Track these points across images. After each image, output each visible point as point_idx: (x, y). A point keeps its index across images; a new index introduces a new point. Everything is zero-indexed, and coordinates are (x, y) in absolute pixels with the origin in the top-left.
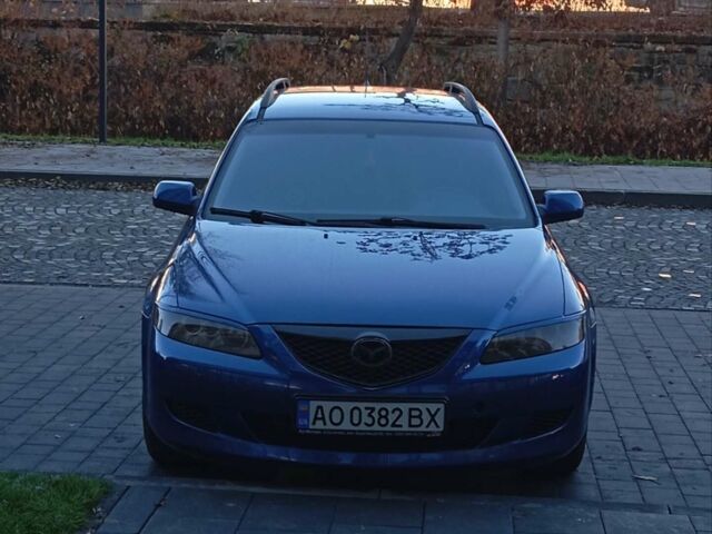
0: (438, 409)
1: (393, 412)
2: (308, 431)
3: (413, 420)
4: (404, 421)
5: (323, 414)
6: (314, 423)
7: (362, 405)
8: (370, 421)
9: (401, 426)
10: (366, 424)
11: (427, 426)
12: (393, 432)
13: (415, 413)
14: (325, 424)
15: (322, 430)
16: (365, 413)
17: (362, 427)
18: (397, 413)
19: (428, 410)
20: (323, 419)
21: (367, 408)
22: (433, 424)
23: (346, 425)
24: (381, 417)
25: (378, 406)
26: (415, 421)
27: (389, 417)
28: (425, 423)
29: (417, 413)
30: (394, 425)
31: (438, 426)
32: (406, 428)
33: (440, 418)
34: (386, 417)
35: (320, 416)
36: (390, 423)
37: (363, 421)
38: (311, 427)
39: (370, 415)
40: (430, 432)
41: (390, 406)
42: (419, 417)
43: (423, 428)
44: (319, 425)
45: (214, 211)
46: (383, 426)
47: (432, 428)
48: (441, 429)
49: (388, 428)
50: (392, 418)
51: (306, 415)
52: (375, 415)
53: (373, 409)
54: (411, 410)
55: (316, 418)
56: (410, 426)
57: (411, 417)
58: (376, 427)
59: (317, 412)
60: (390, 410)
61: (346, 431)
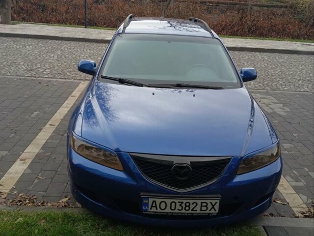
0: (216, 203)
1: (193, 204)
2: (148, 213)
3: (203, 207)
4: (198, 208)
5: (156, 204)
6: (151, 209)
7: (176, 201)
8: (180, 208)
9: (196, 210)
10: (178, 210)
11: (210, 210)
12: (192, 213)
13: (203, 204)
14: (157, 209)
15: (155, 212)
16: (178, 204)
17: (176, 211)
18: (195, 204)
19: (211, 203)
20: (156, 207)
21: (179, 202)
22: (213, 209)
23: (168, 210)
24: (186, 206)
25: (185, 201)
26: (204, 208)
27: (191, 206)
28: (209, 209)
29: (205, 204)
30: (192, 210)
31: (215, 210)
32: (199, 211)
33: (217, 207)
34: (189, 206)
35: (154, 205)
36: (191, 209)
37: (177, 208)
38: (149, 210)
39: (180, 205)
40: (211, 213)
41: (191, 201)
42: (206, 206)
43: (208, 211)
44: (154, 209)
45: (103, 77)
46: (187, 210)
47: (213, 211)
48: (217, 211)
49: (190, 211)
50: (192, 207)
51: (147, 204)
52: (183, 205)
53: (182, 203)
54: (202, 203)
55: (152, 206)
56: (201, 210)
57: (202, 206)
58: (184, 211)
59: (153, 203)
60: (191, 203)
61: (168, 213)
